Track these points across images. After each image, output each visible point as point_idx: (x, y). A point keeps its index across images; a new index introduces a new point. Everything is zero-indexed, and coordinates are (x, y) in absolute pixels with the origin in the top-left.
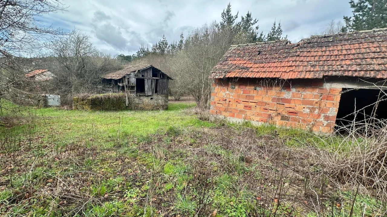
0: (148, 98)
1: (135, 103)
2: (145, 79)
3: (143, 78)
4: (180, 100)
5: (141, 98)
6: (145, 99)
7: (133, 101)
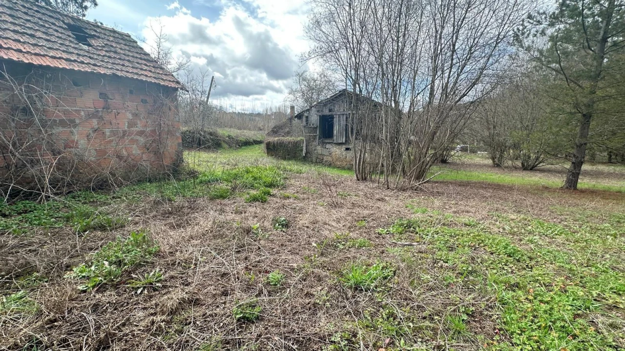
0: (340, 147)
1: (317, 153)
2: (334, 116)
3: (330, 113)
4: (536, 170)
5: (328, 146)
6: (335, 149)
7: (315, 150)
